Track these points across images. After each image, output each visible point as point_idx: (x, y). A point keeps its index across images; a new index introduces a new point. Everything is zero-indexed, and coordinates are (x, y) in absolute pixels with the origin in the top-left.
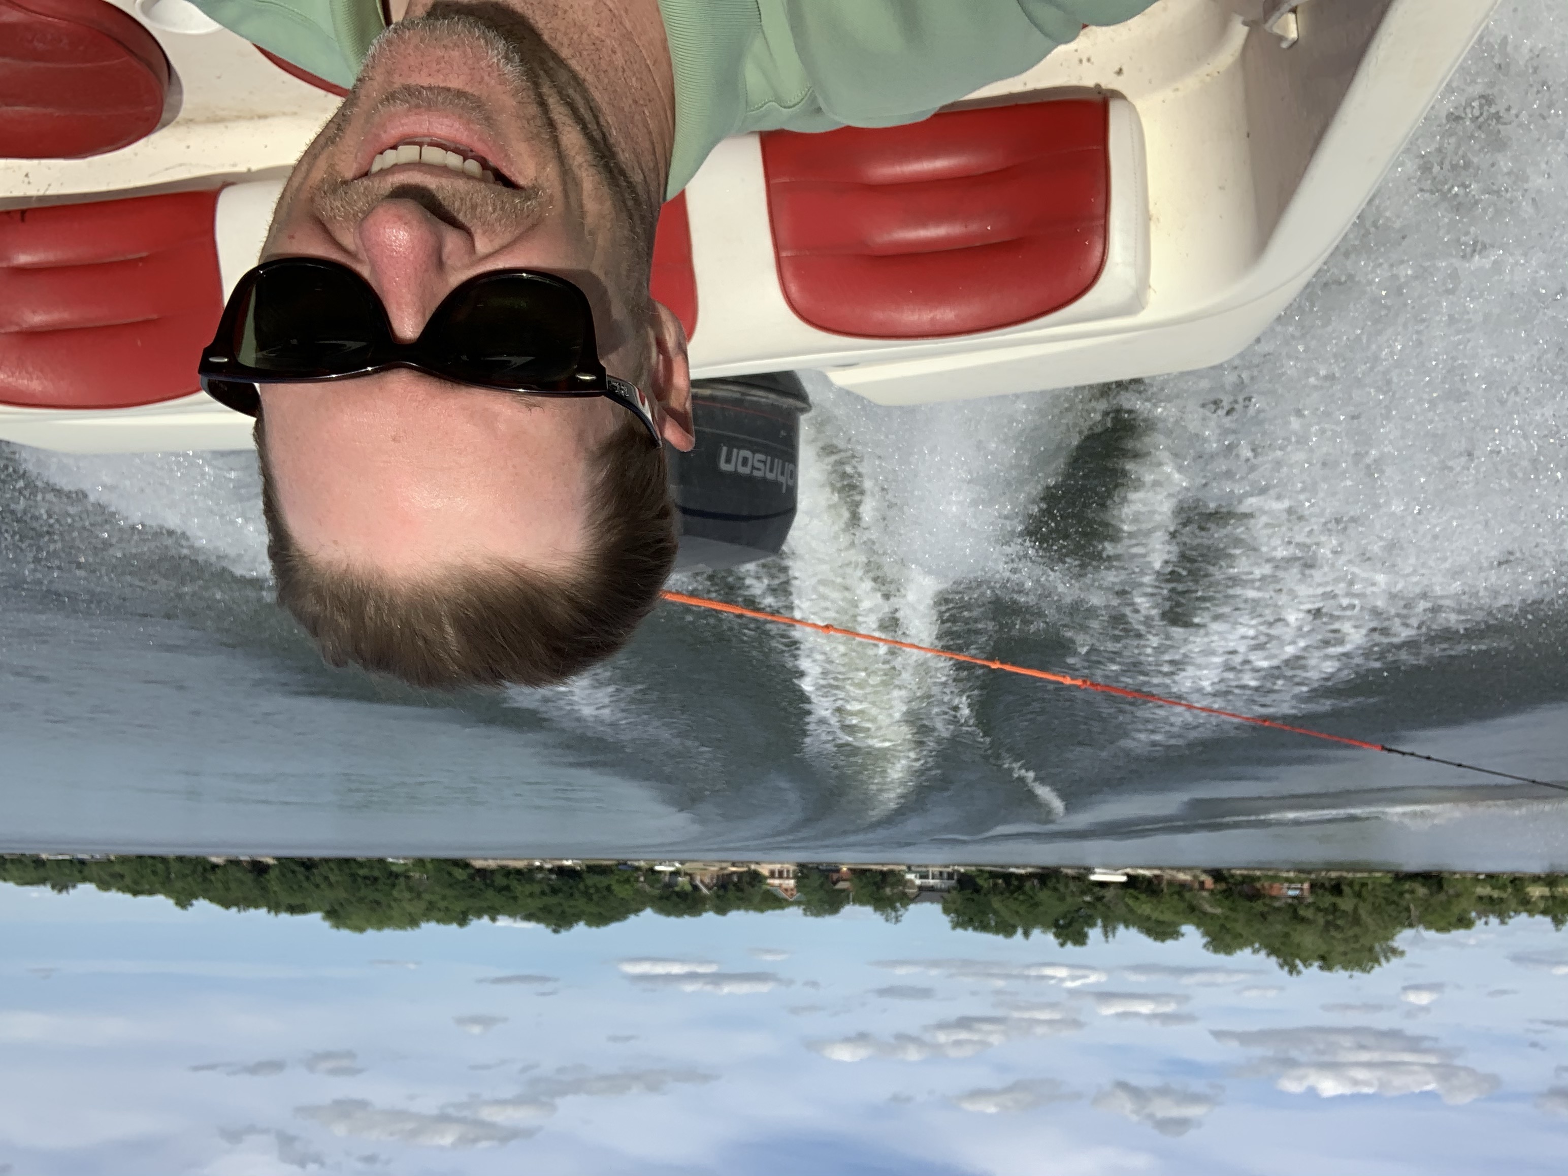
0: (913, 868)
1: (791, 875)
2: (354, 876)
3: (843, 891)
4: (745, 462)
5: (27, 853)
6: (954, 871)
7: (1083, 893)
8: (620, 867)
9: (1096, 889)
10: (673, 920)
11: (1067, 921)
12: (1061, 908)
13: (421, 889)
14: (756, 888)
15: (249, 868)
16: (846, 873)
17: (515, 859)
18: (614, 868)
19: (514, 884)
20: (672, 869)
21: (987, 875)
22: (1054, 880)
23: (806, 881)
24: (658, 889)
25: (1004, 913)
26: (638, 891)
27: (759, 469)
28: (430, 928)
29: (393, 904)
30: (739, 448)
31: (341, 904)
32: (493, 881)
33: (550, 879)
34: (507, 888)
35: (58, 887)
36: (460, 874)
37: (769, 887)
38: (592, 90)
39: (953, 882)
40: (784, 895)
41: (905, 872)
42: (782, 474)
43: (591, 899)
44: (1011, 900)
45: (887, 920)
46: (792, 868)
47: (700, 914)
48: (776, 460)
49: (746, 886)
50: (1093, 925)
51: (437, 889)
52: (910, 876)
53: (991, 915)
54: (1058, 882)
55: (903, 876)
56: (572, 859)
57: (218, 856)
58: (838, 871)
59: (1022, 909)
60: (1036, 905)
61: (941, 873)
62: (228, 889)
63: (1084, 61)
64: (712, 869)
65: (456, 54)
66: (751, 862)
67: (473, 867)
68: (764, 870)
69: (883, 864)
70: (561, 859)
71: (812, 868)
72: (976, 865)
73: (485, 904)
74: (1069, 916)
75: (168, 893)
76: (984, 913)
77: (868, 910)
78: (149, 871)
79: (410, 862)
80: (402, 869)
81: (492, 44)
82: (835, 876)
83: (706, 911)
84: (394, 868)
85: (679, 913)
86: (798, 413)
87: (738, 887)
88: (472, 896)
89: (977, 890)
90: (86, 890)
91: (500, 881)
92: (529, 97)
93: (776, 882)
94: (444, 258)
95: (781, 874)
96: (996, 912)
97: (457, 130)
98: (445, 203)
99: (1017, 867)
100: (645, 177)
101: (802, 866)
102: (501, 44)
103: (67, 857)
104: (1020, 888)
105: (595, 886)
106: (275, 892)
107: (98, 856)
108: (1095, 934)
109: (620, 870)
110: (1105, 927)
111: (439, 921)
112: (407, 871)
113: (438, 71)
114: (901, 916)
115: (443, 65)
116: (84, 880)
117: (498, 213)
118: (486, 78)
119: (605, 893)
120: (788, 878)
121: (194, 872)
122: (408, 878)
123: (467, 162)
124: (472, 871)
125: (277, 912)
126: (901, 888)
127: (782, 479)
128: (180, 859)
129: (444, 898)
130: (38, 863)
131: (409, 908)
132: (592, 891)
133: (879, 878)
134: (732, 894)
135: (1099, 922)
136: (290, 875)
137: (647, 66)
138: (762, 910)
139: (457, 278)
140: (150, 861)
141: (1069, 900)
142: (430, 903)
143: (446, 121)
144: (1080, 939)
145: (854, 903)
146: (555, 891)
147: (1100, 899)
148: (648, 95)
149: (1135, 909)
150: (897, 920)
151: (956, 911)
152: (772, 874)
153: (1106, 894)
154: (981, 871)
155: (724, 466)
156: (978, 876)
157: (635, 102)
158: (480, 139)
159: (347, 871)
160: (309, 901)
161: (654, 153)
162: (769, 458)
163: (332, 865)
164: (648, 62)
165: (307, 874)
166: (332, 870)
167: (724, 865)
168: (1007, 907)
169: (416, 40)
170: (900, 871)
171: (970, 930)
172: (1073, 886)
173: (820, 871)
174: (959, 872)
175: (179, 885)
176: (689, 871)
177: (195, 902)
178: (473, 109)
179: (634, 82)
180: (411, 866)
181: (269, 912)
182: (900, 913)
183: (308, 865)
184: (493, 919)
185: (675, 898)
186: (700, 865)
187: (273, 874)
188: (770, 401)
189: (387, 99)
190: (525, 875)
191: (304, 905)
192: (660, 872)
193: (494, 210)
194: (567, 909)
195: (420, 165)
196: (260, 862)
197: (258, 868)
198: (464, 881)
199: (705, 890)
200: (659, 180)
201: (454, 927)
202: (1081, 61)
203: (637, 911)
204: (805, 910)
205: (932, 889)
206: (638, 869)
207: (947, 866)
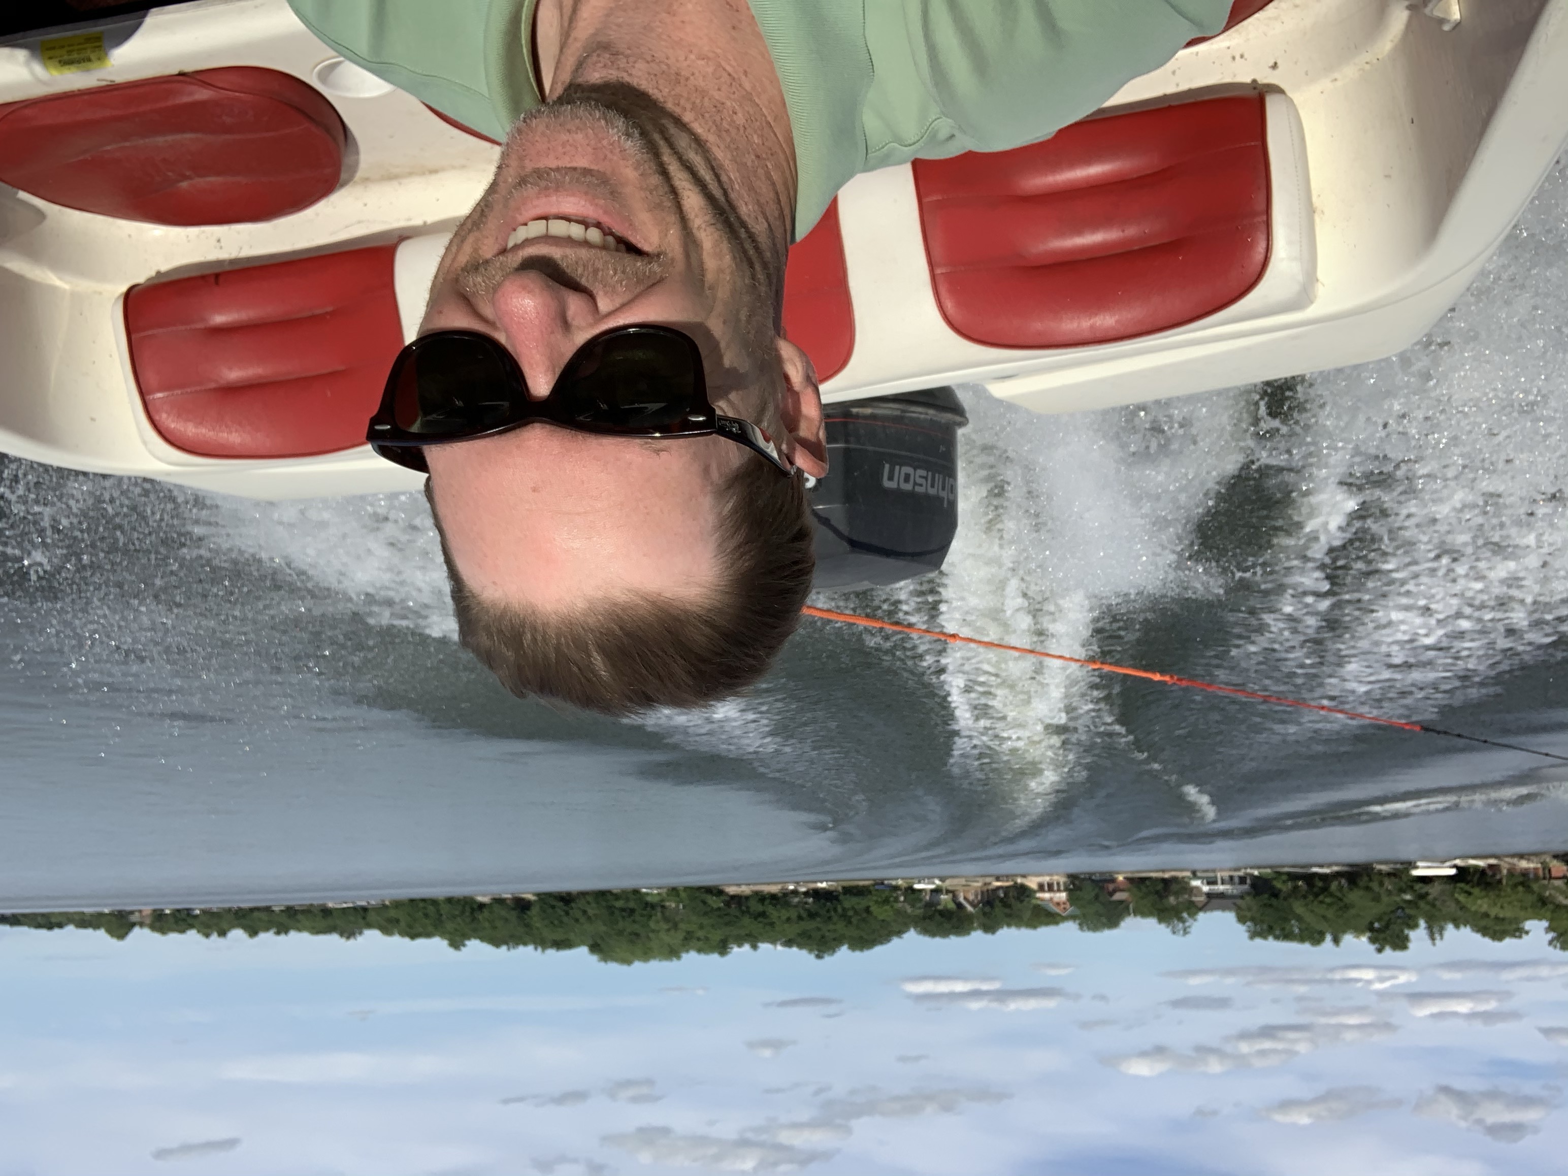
0: (1199, 874)
1: (1062, 888)
2: (610, 908)
3: (1121, 902)
4: (907, 478)
5: (315, 903)
6: (1247, 874)
7: (1402, 891)
8: (877, 887)
9: (1418, 886)
10: (938, 940)
11: (1383, 923)
12: (1376, 909)
13: (677, 919)
14: (1025, 903)
15: (513, 906)
16: (1122, 882)
17: (769, 884)
18: (871, 888)
19: (770, 910)
20: (932, 887)
21: (1285, 877)
22: (1366, 878)
23: (1078, 893)
24: (920, 908)
25: (1309, 918)
26: (898, 912)
27: (921, 485)
28: (691, 958)
29: (651, 935)
30: (901, 465)
31: (602, 938)
32: (748, 907)
33: (806, 903)
34: (763, 914)
35: (346, 935)
36: (715, 902)
37: (1039, 902)
38: (715, 150)
39: (1246, 887)
40: (1057, 910)
41: (1190, 879)
42: (943, 489)
43: (850, 922)
44: (1316, 903)
45: (1174, 933)
46: (1062, 880)
47: (969, 934)
48: (937, 475)
49: (1012, 901)
50: (1415, 926)
51: (694, 918)
52: (1196, 883)
53: (1293, 922)
54: (1371, 880)
55: (1188, 883)
56: (827, 881)
57: (484, 895)
58: (1113, 880)
59: (1330, 913)
60: (1346, 907)
61: (1231, 878)
62: (495, 928)
63: (1238, 57)
64: (976, 884)
65: (579, 136)
66: (1016, 875)
67: (727, 894)
68: (1032, 883)
69: (1163, 871)
70: (816, 882)
71: (1084, 879)
72: (1271, 867)
73: (743, 932)
74: (1386, 918)
75: (443, 935)
76: (1286, 920)
77: (1151, 922)
78: (420, 913)
79: (664, 891)
80: (655, 900)
81: (612, 124)
82: (1111, 887)
83: (975, 929)
84: (649, 899)
85: (945, 934)
86: (956, 427)
87: (1005, 903)
88: (727, 924)
89: (1275, 894)
90: (372, 937)
91: (755, 906)
92: (650, 168)
93: (1047, 895)
94: (569, 319)
95: (1050, 888)
96: (1299, 919)
97: (583, 206)
98: (568, 271)
99: (1321, 866)
100: (769, 225)
101: (1073, 877)
102: (620, 122)
103: (351, 905)
104: (1325, 890)
105: (853, 908)
106: (538, 929)
107: (373, 902)
108: (1418, 936)
109: (877, 890)
110: (1430, 928)
111: (700, 951)
112: (662, 901)
113: (564, 153)
114: (1189, 927)
115: (568, 148)
116: (369, 926)
117: (619, 274)
118: (609, 155)
119: (865, 915)
120: (1059, 890)
121: (463, 912)
122: (663, 907)
123: (588, 231)
124: (727, 898)
125: (544, 948)
126: (1186, 896)
127: (943, 494)
128: (450, 900)
129: (701, 927)
130: (326, 912)
131: (666, 938)
132: (850, 913)
133: (1160, 887)
134: (999, 910)
135: (1422, 923)
136: (550, 911)
137: (768, 123)
138: (1034, 927)
139: (581, 337)
140: (421, 905)
141: (1385, 899)
142: (688, 933)
143: (572, 199)
144: (1401, 943)
145: (1135, 915)
146: (812, 915)
147: (1423, 896)
148: (770, 149)
149: (1469, 906)
150: (1186, 932)
151: (1252, 919)
152: (1041, 887)
153: (1430, 891)
154: (1279, 873)
155: (887, 484)
156: (1275, 879)
157: (758, 157)
158: (605, 212)
159: (604, 904)
160: (572, 936)
161: (779, 202)
162: (930, 474)
163: (589, 899)
164: (769, 119)
165: (566, 908)
166: (588, 903)
167: (988, 880)
168: (1312, 911)
169: (542, 127)
170: (1183, 878)
171: (1271, 938)
172: (1388, 885)
173: (1093, 881)
174: (1252, 876)
175: (450, 926)
176: (950, 888)
177: (467, 942)
178: (598, 185)
179: (756, 139)
180: (664, 895)
181: (536, 949)
182: (1187, 924)
183: (566, 899)
184: (755, 947)
185: (938, 917)
186: (963, 881)
187: (535, 911)
188: (929, 417)
189: (520, 184)
190: (779, 900)
191: (568, 940)
192: (920, 891)
193: (615, 274)
194: (827, 934)
195: (547, 238)
196: (523, 899)
197: (521, 905)
198: (719, 909)
199: (970, 908)
200: (785, 226)
201: (715, 957)
202: (1234, 58)
203: (899, 933)
204: (1080, 925)
205: (1221, 896)
206: (896, 888)
207: (1237, 869)
